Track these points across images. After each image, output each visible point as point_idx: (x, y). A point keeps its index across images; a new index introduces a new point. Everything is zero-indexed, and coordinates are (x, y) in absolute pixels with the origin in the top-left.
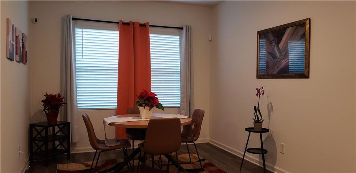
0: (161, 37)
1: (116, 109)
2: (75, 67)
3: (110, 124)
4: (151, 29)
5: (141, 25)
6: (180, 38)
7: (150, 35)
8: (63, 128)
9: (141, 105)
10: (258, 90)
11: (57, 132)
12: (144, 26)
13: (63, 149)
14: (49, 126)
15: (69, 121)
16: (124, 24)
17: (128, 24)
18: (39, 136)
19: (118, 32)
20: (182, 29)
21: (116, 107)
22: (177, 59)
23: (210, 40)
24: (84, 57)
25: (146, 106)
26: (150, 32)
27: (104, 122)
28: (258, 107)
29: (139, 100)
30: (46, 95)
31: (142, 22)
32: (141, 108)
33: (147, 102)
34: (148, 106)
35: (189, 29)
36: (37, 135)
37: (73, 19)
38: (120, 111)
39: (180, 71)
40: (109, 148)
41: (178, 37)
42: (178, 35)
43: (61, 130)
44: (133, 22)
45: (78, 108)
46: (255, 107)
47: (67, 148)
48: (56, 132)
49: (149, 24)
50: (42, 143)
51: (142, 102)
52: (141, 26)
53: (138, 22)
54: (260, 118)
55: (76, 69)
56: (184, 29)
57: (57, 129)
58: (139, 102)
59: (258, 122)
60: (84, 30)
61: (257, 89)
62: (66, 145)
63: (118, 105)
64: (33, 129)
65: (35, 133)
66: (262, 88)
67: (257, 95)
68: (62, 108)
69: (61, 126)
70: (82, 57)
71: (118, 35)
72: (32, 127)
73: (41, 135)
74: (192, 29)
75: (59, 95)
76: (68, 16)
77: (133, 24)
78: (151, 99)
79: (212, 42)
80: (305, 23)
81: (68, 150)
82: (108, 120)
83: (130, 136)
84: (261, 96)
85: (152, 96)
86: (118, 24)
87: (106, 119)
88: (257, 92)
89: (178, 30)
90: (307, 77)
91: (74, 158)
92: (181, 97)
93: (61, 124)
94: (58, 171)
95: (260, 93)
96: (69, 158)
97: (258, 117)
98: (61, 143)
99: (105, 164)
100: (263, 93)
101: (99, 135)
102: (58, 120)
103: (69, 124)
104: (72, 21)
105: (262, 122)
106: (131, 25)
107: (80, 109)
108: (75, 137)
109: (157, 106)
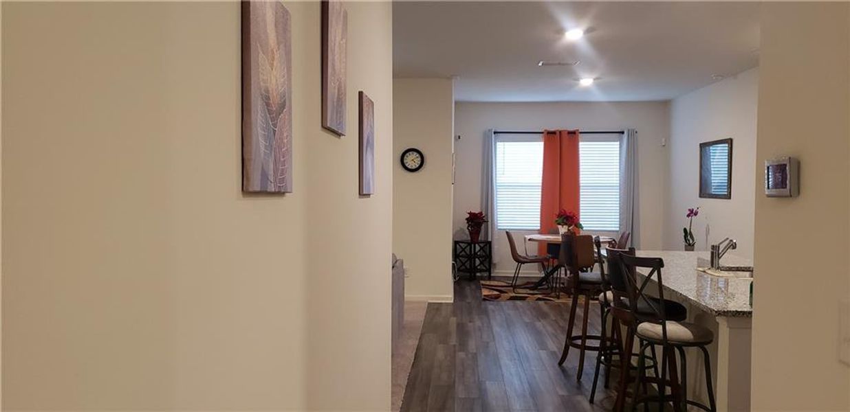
1: (538, 230)
2: (496, 183)
3: (530, 240)
4: (580, 135)
5: (569, 133)
6: (620, 145)
7: (580, 144)
8: (484, 246)
9: (559, 224)
10: (691, 211)
11: (478, 251)
12: (573, 133)
13: (484, 268)
14: (472, 243)
15: (490, 240)
16: (549, 133)
17: (554, 133)
18: (463, 253)
19: (543, 143)
20: (623, 133)
21: (539, 228)
22: (616, 170)
23: (663, 144)
24: (505, 173)
25: (564, 224)
26: (580, 139)
27: (525, 239)
28: (690, 229)
29: (557, 219)
30: (470, 213)
31: (571, 129)
32: (560, 227)
33: (565, 221)
34: (566, 224)
35: (633, 134)
36: (461, 252)
37: (495, 133)
38: (541, 232)
40: (528, 261)
41: (618, 143)
42: (617, 141)
43: (481, 248)
44: (560, 130)
45: (499, 227)
46: (685, 230)
47: (488, 268)
48: (476, 251)
49: (580, 131)
50: (466, 260)
51: (560, 221)
52: (569, 135)
53: (565, 131)
54: (691, 242)
55: (496, 186)
56: (626, 134)
57: (478, 248)
60: (507, 143)
61: (689, 210)
62: (487, 265)
63: (541, 226)
64: (458, 246)
65: (459, 249)
66: (697, 208)
67: (688, 216)
68: (483, 227)
69: (482, 245)
70: (502, 173)
71: (543, 146)
72: (456, 243)
73: (465, 252)
74: (636, 132)
75: (481, 213)
76: (489, 130)
77: (560, 132)
78: (570, 218)
79: (666, 147)
80: (730, 142)
81: (489, 271)
82: (528, 237)
83: (550, 255)
84: (694, 218)
85: (571, 215)
86: (541, 135)
87: (526, 236)
88: (689, 212)
89: (617, 134)
90: (730, 198)
91: (494, 279)
92: (620, 218)
93: (483, 243)
94: (483, 285)
95: (692, 213)
96: (490, 278)
97: (689, 241)
98: (481, 263)
99: (526, 284)
100: (696, 214)
101: (520, 251)
102: (480, 239)
103: (490, 243)
104: (493, 135)
105: (693, 245)
106: (558, 133)
107: (500, 229)
108: (496, 258)
109: (576, 225)
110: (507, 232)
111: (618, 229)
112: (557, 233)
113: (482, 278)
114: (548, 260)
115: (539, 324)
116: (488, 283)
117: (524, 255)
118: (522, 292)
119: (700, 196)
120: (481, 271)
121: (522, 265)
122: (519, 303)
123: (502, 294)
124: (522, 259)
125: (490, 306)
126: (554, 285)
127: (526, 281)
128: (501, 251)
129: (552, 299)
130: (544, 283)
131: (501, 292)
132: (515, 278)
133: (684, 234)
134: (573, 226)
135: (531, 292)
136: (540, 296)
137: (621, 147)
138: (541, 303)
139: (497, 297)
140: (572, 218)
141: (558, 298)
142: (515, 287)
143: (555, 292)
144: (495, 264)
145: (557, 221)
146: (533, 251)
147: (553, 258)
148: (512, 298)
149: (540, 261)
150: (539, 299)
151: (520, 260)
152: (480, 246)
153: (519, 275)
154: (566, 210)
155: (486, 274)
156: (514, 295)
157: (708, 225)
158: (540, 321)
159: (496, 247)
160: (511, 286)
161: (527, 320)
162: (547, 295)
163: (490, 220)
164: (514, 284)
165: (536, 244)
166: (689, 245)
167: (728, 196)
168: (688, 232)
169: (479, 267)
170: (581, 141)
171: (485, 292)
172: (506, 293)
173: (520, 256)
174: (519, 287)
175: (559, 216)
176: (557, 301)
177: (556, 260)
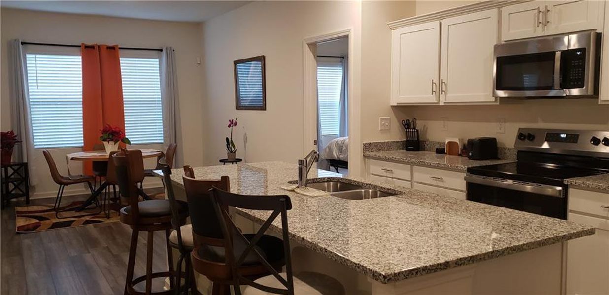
0: (135, 61)
1: (82, 147)
2: (29, 99)
3: (72, 159)
4: (121, 51)
5: (109, 48)
6: (159, 62)
7: (121, 59)
8: (18, 169)
9: (105, 140)
10: (231, 122)
11: (11, 175)
12: (113, 48)
13: (20, 192)
15: (25, 161)
16: (87, 47)
17: (92, 47)
19: (80, 57)
20: (161, 50)
21: (83, 145)
22: (157, 86)
23: (199, 63)
24: (39, 87)
25: (110, 141)
26: (120, 55)
27: (67, 158)
28: (231, 138)
29: (102, 135)
31: (111, 44)
32: (105, 143)
33: (111, 136)
34: (112, 140)
35: (170, 52)
37: (23, 43)
38: (85, 149)
39: (162, 101)
40: (73, 181)
41: (158, 60)
42: (156, 58)
43: (15, 171)
44: (99, 44)
45: (36, 147)
46: (227, 139)
47: (25, 191)
48: (9, 175)
49: (120, 47)
51: (106, 136)
52: (109, 50)
53: (104, 45)
54: (233, 149)
55: (29, 102)
56: (164, 51)
57: (10, 171)
58: (102, 137)
59: (232, 153)
60: (37, 56)
61: (230, 121)
62: (23, 189)
63: (84, 143)
66: (236, 119)
67: (229, 126)
68: (16, 146)
69: (16, 168)
70: (36, 87)
71: (81, 60)
74: (174, 50)
75: (12, 132)
76: (16, 40)
77: (99, 47)
78: (117, 134)
79: (201, 64)
80: (261, 59)
81: (27, 194)
82: (70, 156)
83: (97, 173)
84: (234, 127)
85: (117, 130)
86: (79, 48)
87: (68, 155)
88: (229, 123)
89: (157, 51)
90: (265, 109)
91: (34, 203)
92: (163, 131)
93: (18, 165)
94: (18, 212)
95: (232, 124)
96: (28, 202)
97: (231, 148)
98: (16, 187)
99: (71, 205)
100: (236, 124)
101: (62, 171)
102: (12, 161)
103: (26, 165)
104: (21, 45)
105: (235, 152)
106: (97, 48)
107: (37, 149)
108: (34, 180)
109: (122, 141)
110: (44, 153)
111: (162, 141)
112: (103, 149)
113: (18, 204)
114: (94, 178)
115: (88, 257)
116: (25, 209)
117: (67, 175)
118: (67, 216)
119: (237, 109)
120: (16, 196)
121: (65, 187)
122: (63, 230)
123: (42, 222)
124: (65, 181)
125: (26, 241)
126: (103, 202)
127: (71, 201)
128: (39, 172)
129: (100, 220)
130: (92, 201)
131: (41, 219)
132: (59, 199)
133: (226, 143)
134: (120, 141)
135: (78, 214)
136: (88, 218)
137: (160, 64)
138: (90, 227)
139: (35, 227)
140: (118, 133)
141: (108, 217)
142: (57, 210)
143: (105, 210)
144: (34, 187)
145: (101, 137)
146: (77, 170)
147: (100, 175)
148: (55, 226)
149: (86, 180)
150: (87, 222)
151: (61, 181)
152: (13, 169)
153: (63, 195)
154: (111, 126)
155: (23, 199)
156: (58, 221)
157: (246, 134)
158: (89, 253)
159: (33, 169)
160: (54, 210)
161: (73, 253)
162: (95, 215)
163: (24, 140)
164: (57, 207)
165: (80, 163)
166: (231, 152)
167: (263, 108)
168: (230, 140)
169: (13, 192)
170: (122, 57)
171: (21, 222)
172: (48, 219)
173: (62, 177)
174: (64, 209)
175: (105, 131)
176: (108, 221)
177: (102, 178)
